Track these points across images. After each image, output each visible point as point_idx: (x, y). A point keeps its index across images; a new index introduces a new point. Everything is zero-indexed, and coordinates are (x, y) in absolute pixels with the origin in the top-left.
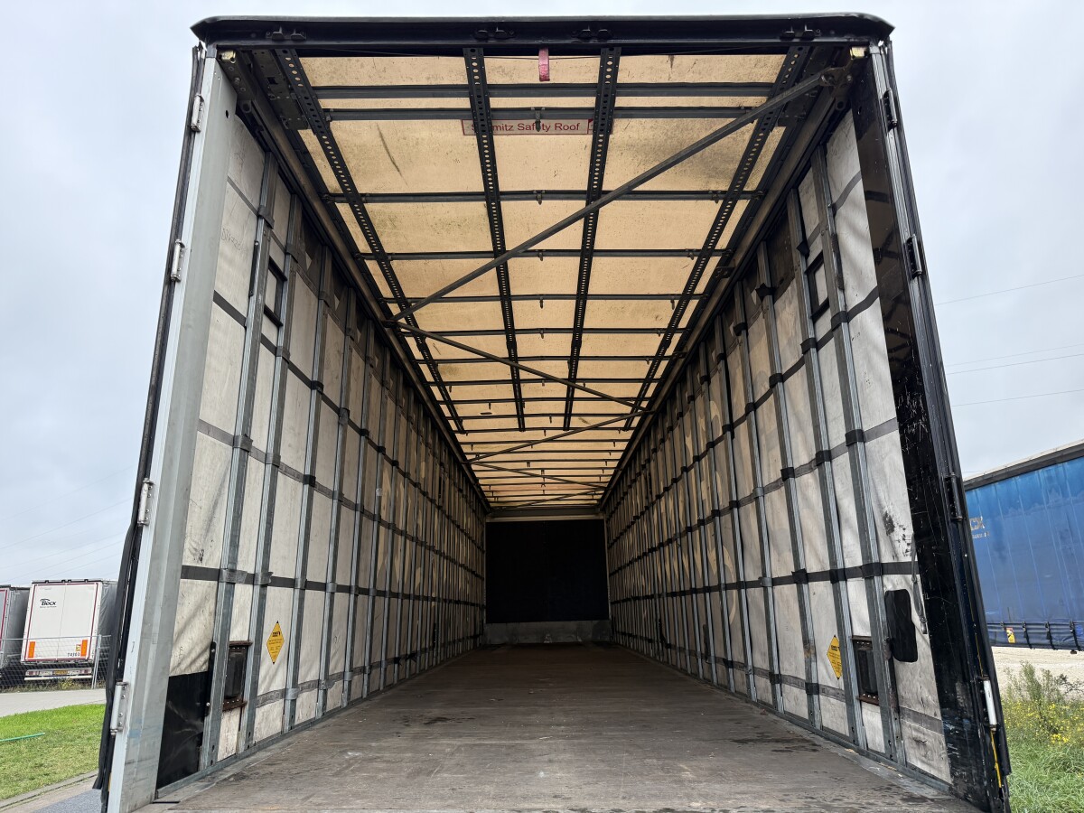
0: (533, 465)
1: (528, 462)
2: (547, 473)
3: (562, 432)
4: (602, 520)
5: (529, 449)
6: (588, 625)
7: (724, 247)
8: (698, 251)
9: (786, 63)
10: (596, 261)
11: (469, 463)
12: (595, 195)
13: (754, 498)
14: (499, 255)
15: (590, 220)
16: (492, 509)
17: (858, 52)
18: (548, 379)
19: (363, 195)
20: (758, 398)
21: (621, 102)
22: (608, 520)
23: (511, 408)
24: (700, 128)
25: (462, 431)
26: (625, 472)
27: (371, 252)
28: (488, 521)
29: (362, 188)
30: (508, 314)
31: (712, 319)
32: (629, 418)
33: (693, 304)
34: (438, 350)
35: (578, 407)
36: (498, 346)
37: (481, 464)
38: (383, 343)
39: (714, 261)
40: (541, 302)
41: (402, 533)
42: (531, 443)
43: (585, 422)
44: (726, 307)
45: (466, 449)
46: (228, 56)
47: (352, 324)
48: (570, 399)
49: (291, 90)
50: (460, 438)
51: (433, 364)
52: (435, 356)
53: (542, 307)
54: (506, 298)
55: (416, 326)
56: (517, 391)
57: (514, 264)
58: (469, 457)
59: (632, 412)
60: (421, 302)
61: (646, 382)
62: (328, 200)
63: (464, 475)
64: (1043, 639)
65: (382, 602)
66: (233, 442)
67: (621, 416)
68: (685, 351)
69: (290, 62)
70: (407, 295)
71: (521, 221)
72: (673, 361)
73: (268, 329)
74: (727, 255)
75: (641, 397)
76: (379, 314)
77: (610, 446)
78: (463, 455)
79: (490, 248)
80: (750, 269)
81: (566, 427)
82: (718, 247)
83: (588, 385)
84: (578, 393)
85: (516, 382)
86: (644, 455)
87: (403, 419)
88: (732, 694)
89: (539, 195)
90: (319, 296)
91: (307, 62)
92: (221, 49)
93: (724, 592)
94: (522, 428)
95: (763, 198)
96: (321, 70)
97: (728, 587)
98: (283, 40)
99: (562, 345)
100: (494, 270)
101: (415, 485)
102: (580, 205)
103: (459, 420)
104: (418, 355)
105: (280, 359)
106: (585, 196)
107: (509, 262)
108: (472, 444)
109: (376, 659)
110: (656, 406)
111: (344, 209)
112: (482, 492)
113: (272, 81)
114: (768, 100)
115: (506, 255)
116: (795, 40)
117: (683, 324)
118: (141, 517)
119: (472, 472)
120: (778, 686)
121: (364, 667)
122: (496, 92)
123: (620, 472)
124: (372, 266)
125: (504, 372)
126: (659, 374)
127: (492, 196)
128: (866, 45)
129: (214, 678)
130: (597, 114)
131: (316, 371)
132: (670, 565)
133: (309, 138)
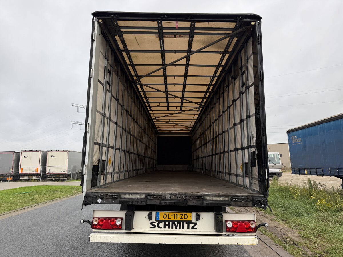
0: (171, 120)
1: (170, 119)
2: (175, 123)
3: (180, 111)
4: (191, 137)
5: (170, 116)
6: (186, 166)
7: (224, 64)
8: (216, 65)
9: (236, 25)
10: (190, 67)
11: (153, 119)
12: (189, 52)
13: (228, 131)
14: (164, 65)
15: (188, 58)
16: (159, 132)
17: (253, 23)
18: (175, 97)
19: (129, 50)
20: (230, 105)
21: (196, 31)
22: (193, 137)
23: (165, 105)
24: (216, 38)
25: (151, 110)
26: (197, 123)
27: (130, 63)
28: (157, 136)
29: (129, 49)
30: (165, 80)
31: (221, 82)
32: (199, 108)
33: (216, 79)
34: (146, 89)
35: (184, 105)
36: (162, 88)
37: (156, 120)
38: (132, 87)
39: (221, 68)
40: (175, 77)
41: (136, 138)
42: (171, 114)
43: (186, 109)
44: (224, 80)
45: (152, 115)
46: (101, 21)
47: (124, 83)
48: (182, 103)
49: (114, 27)
50: (151, 112)
51: (144, 92)
52: (145, 90)
53: (175, 78)
54: (165, 76)
55: (141, 82)
56: (167, 100)
57: (168, 68)
58: (153, 118)
59: (199, 106)
60: (143, 76)
61: (204, 98)
62: (120, 51)
63: (151, 123)
64: (314, 173)
65: (132, 155)
66: (102, 114)
67: (197, 107)
68: (214, 90)
69: (115, 22)
70: (139, 74)
71: (170, 58)
72: (211, 93)
73: (108, 87)
74: (224, 66)
75: (202, 102)
76: (131, 79)
77: (193, 115)
78: (151, 117)
79: (161, 63)
80: (229, 71)
81: (181, 110)
82: (222, 64)
83: (187, 99)
84: (184, 101)
85: (167, 97)
86: (203, 118)
87: (136, 107)
88: (221, 180)
89: (175, 51)
90: (118, 76)
91: (119, 22)
92: (99, 19)
93: (220, 155)
94: (168, 110)
95: (233, 53)
96: (121, 23)
97: (221, 153)
98: (114, 17)
99: (180, 88)
100: (162, 69)
101: (139, 125)
102: (185, 54)
103: (150, 107)
104: (140, 90)
105: (110, 94)
106: (187, 52)
107: (167, 67)
108: (154, 114)
109: (130, 169)
110: (206, 105)
111: (124, 54)
112: (156, 128)
113: (110, 25)
114: (232, 32)
115: (166, 66)
116: (238, 20)
117: (213, 83)
118: (87, 131)
119: (153, 122)
120: (230, 176)
121: (127, 171)
122: (165, 29)
123: (196, 123)
124: (130, 67)
125: (164, 95)
126: (207, 96)
127: (163, 51)
128: (255, 21)
129: (100, 167)
130: (190, 34)
131: (117, 96)
132: (208, 149)
133: (117, 38)
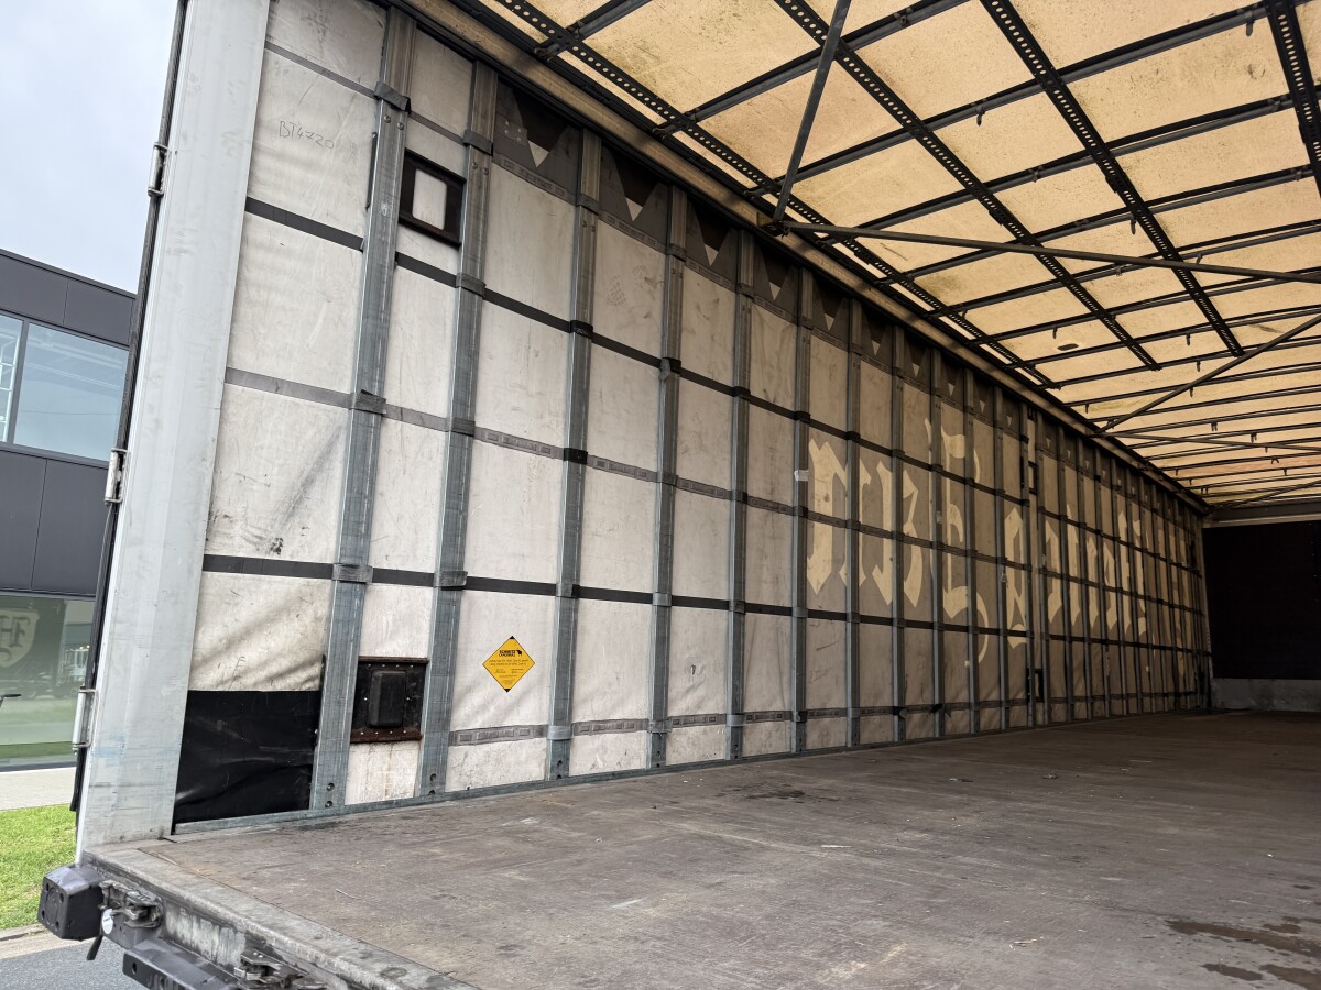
0: (1226, 427)
2: (1261, 438)
16: (1212, 507)
19: (574, 28)
23: (1101, 332)
25: (1058, 385)
27: (666, 120)
28: (1207, 527)
34: (902, 256)
35: (1227, 306)
36: (982, 222)
37: (1128, 434)
43: (1268, 329)
45: (1084, 412)
47: (676, 239)
48: (1198, 295)
50: (1059, 395)
51: (908, 280)
52: (897, 266)
54: (919, 129)
55: (827, 222)
56: (1085, 297)
58: (1100, 425)
62: (546, 55)
66: (346, 403)
70: (771, 176)
73: (438, 256)
78: (1090, 423)
81: (1234, 348)
83: (1209, 259)
84: (1205, 279)
85: (1069, 281)
87: (875, 371)
90: (577, 202)
94: (1151, 365)
99: (1095, 188)
101: (927, 466)
103: (1030, 366)
105: (454, 286)
108: (1086, 403)
119: (1125, 449)
121: (789, 713)
124: (688, 142)
125: (1034, 267)
129: (324, 700)
131: (569, 301)
